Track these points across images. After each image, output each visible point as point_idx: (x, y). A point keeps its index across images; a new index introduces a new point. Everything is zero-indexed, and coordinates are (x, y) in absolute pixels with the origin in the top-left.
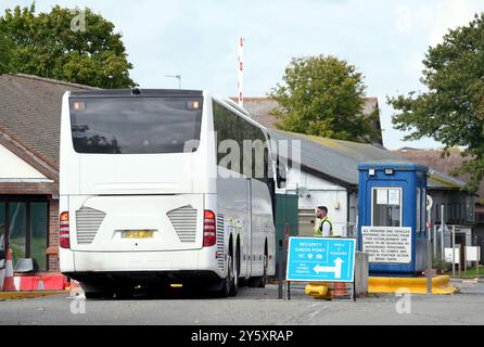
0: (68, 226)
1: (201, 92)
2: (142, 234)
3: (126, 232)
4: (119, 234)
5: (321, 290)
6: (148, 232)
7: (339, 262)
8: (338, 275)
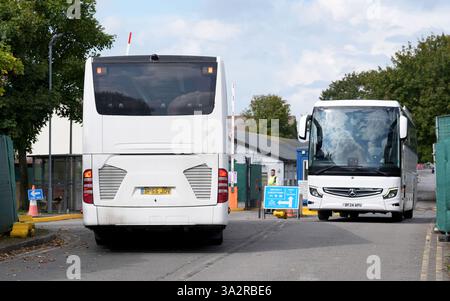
0: (91, 183)
1: (215, 59)
2: (160, 191)
3: (145, 189)
4: (140, 190)
5: (281, 213)
6: (166, 189)
7: (291, 199)
8: (290, 205)
